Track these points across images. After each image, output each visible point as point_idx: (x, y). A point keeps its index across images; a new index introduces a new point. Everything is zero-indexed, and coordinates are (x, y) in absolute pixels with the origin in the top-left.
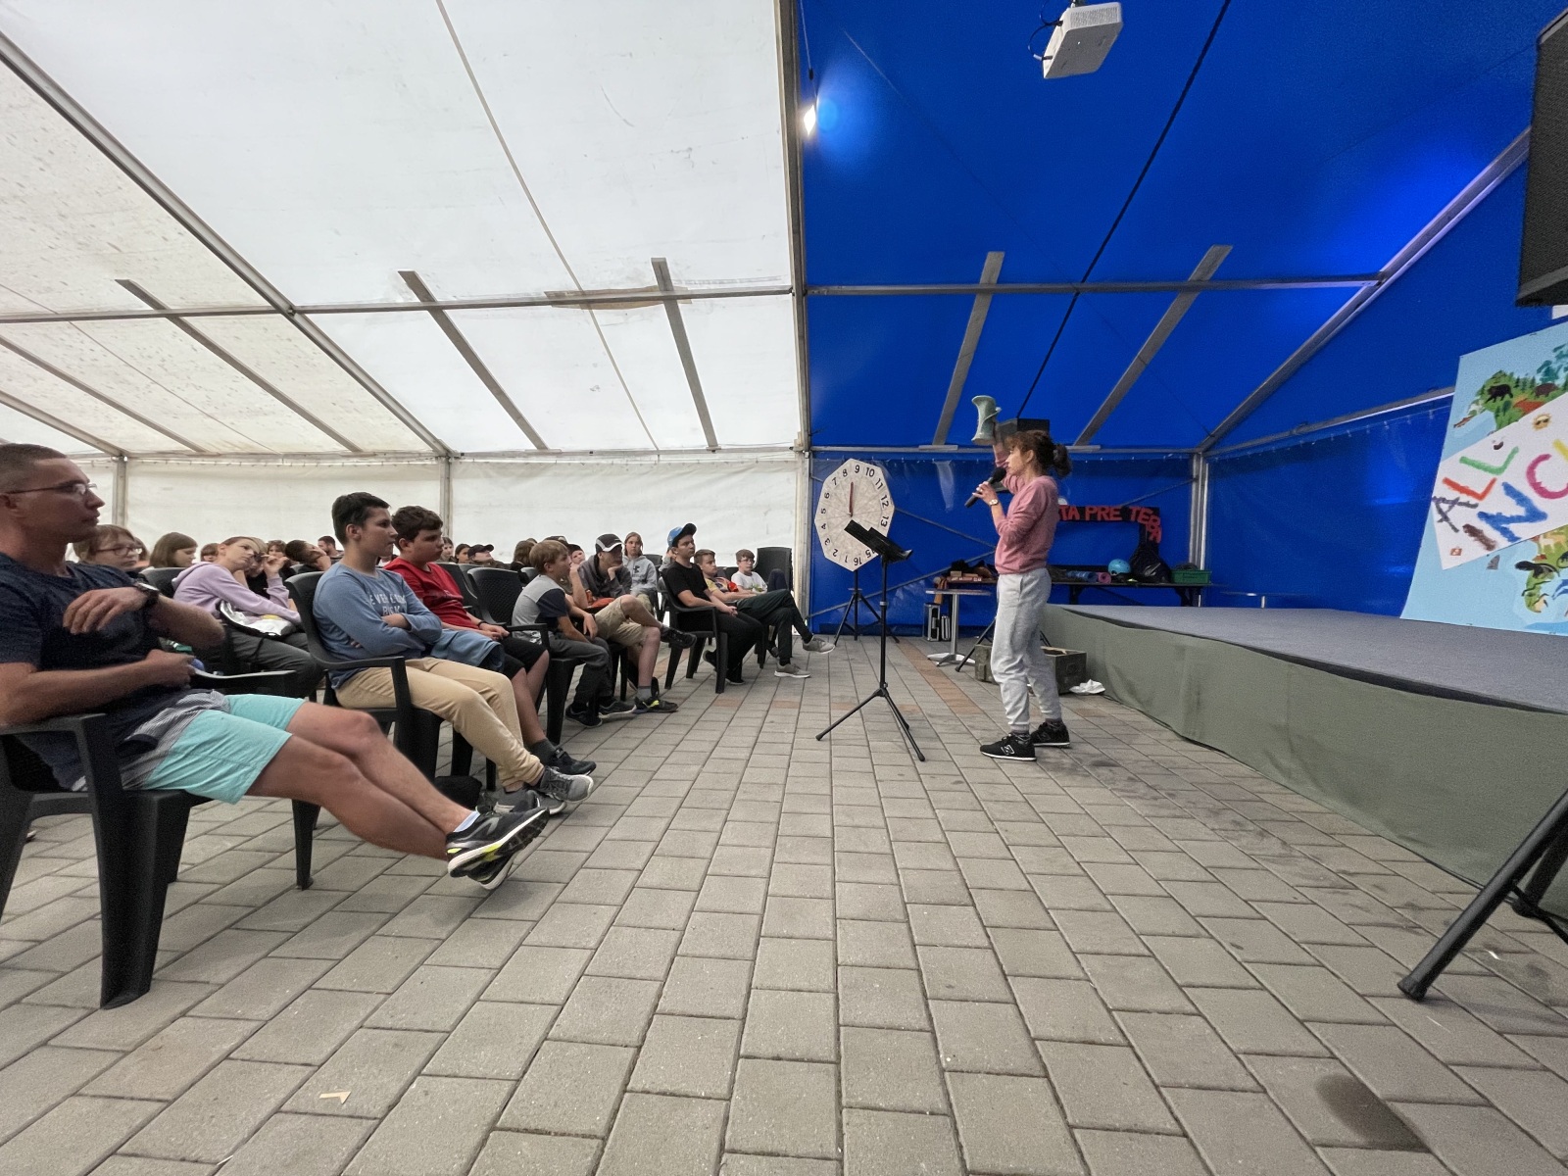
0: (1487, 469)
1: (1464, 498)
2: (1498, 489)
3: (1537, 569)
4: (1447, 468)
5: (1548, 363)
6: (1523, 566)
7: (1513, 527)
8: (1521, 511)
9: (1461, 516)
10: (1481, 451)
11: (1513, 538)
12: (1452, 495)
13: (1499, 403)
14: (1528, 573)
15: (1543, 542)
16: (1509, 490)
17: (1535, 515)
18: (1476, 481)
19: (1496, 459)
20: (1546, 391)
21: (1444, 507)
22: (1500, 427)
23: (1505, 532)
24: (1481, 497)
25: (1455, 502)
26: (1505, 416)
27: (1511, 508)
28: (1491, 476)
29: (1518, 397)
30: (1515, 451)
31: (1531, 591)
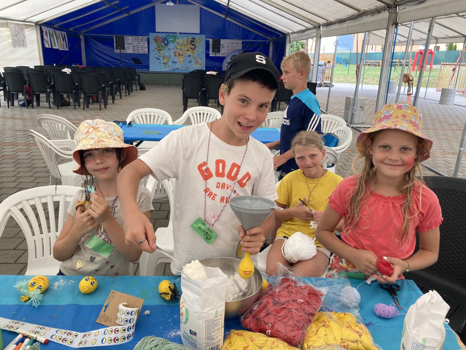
3: (165, 64)
6: (163, 63)
14: (164, 64)
15: (165, 60)
31: (165, 67)
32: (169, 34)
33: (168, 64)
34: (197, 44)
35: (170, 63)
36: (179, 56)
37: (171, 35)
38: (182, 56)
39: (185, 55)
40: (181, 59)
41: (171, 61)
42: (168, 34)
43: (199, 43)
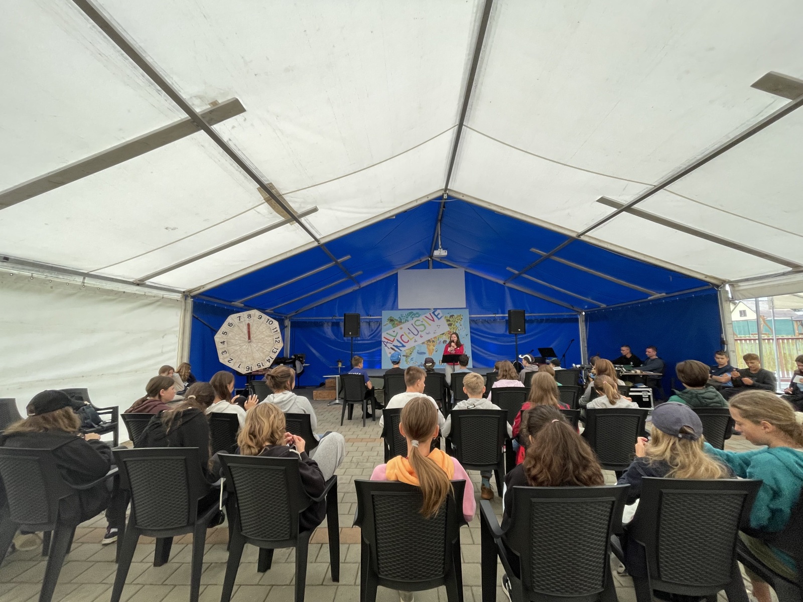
0: (393, 336)
1: (389, 342)
2: (395, 340)
4: (384, 335)
5: (400, 317)
7: (400, 348)
8: (401, 345)
9: (389, 345)
10: (390, 332)
11: (401, 351)
12: (387, 341)
13: (392, 323)
15: (406, 351)
16: (397, 340)
17: (403, 346)
18: (392, 339)
19: (394, 334)
20: (401, 322)
21: (385, 343)
22: (393, 328)
23: (399, 349)
24: (393, 341)
25: (387, 342)
26: (394, 326)
27: (399, 345)
28: (393, 338)
29: (396, 323)
30: (397, 333)
31: (406, 361)
32: (412, 311)
33: (411, 357)
34: (456, 324)
35: (415, 355)
36: (429, 343)
37: (415, 312)
38: (433, 343)
39: (438, 342)
40: (431, 347)
41: (415, 351)
42: (410, 311)
43: (459, 321)
